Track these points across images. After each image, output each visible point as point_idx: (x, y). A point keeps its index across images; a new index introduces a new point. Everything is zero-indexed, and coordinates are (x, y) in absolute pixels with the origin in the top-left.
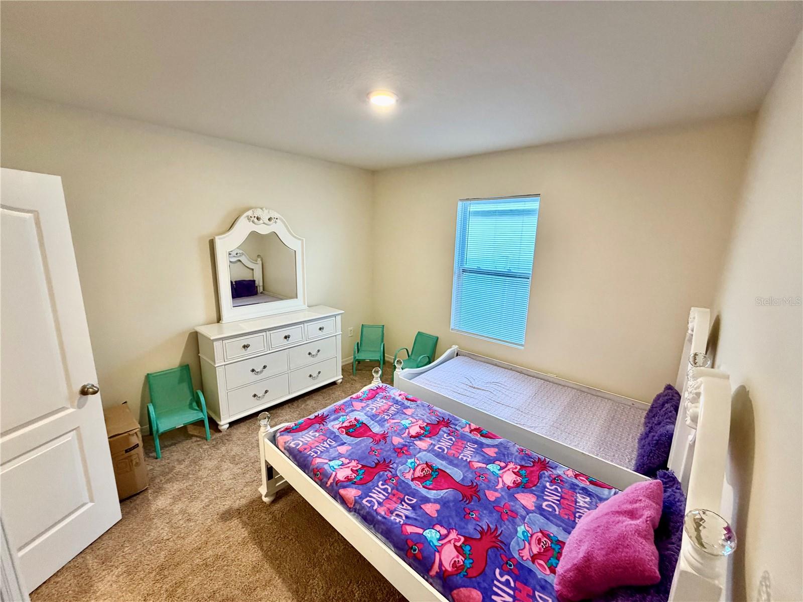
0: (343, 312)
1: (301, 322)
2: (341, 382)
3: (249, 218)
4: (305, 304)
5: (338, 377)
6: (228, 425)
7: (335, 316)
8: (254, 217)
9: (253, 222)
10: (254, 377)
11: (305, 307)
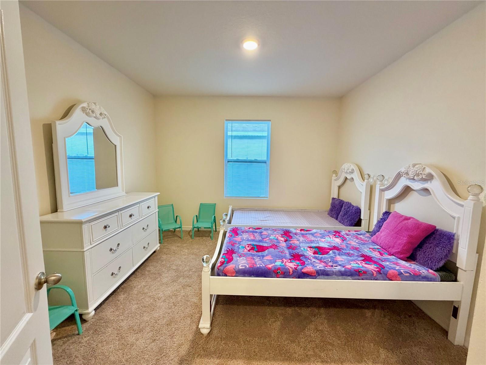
0: (159, 193)
1: (137, 203)
2: (160, 249)
3: (84, 110)
4: (123, 191)
5: (157, 246)
6: (94, 312)
7: (154, 197)
8: (90, 109)
9: (86, 114)
10: (111, 256)
11: (124, 193)
